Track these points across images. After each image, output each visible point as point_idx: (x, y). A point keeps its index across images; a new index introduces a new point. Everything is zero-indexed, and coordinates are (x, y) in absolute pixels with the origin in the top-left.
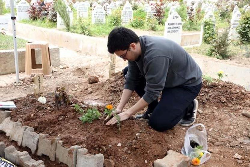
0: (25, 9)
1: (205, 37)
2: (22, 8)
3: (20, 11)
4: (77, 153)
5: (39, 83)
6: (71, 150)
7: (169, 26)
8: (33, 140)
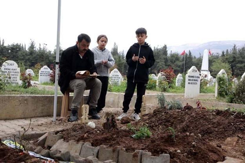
0: (46, 74)
1: (221, 91)
2: (44, 73)
3: (42, 75)
4: (141, 156)
5: (86, 112)
6: (136, 153)
7: (189, 78)
8: (92, 152)
